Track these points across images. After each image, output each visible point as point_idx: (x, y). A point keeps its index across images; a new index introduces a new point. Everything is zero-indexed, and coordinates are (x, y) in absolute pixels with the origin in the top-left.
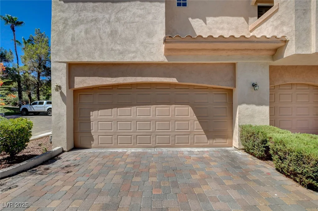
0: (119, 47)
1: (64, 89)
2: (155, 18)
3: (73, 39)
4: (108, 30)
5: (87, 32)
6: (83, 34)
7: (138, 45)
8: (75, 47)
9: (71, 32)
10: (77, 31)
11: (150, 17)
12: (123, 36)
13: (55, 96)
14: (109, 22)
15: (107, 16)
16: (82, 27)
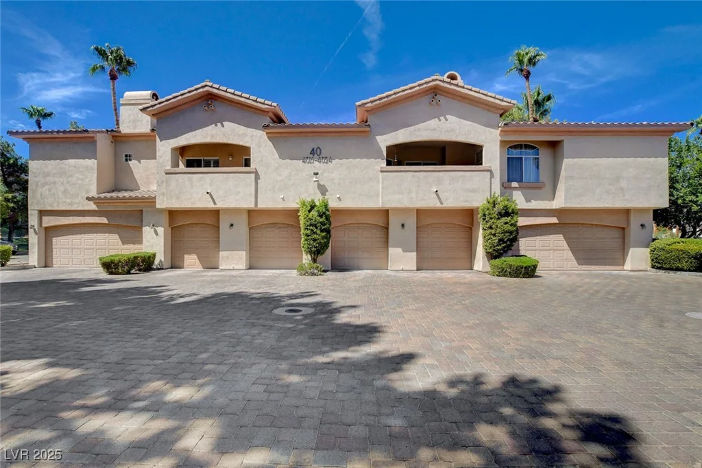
0: (68, 200)
1: (36, 227)
2: (91, 180)
3: (41, 195)
4: (62, 189)
5: (49, 190)
6: (47, 192)
7: (80, 198)
8: (42, 201)
9: (40, 190)
10: (44, 190)
11: (87, 180)
12: (71, 193)
13: (31, 231)
14: (63, 183)
15: (62, 180)
16: (47, 187)
